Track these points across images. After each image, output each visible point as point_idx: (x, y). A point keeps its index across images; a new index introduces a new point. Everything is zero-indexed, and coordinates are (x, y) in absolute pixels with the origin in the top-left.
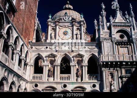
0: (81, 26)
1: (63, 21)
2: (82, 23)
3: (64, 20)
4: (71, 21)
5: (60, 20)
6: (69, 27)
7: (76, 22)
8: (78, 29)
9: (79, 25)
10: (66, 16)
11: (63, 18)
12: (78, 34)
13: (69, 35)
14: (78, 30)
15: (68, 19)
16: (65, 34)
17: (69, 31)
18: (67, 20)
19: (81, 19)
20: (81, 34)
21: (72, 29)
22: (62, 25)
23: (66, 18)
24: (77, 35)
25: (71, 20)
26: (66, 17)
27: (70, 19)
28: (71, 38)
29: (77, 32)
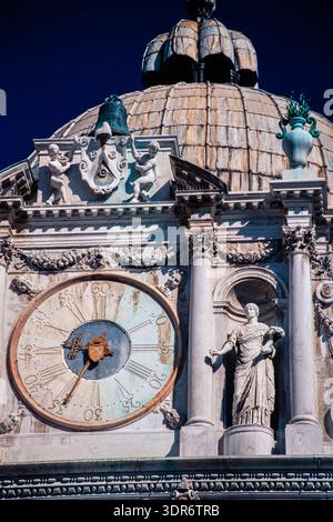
0: (280, 254)
1: (70, 199)
2: (299, 221)
3: (80, 187)
4: (171, 197)
5: (30, 199)
6: (143, 278)
7: (221, 213)
8: (245, 291)
9: (258, 249)
10: (103, 139)
11: (73, 172)
12: (254, 348)
13: (138, 372)
14: (253, 309)
15: (136, 174)
16: (96, 353)
17: (145, 324)
18: (121, 195)
19: (289, 176)
20: (283, 357)
21: (171, 298)
22: (54, 257)
23: (103, 172)
24: (231, 361)
25: (169, 192)
26: (109, 149)
27: (160, 172)
28: (167, 404)
29: (234, 326)
